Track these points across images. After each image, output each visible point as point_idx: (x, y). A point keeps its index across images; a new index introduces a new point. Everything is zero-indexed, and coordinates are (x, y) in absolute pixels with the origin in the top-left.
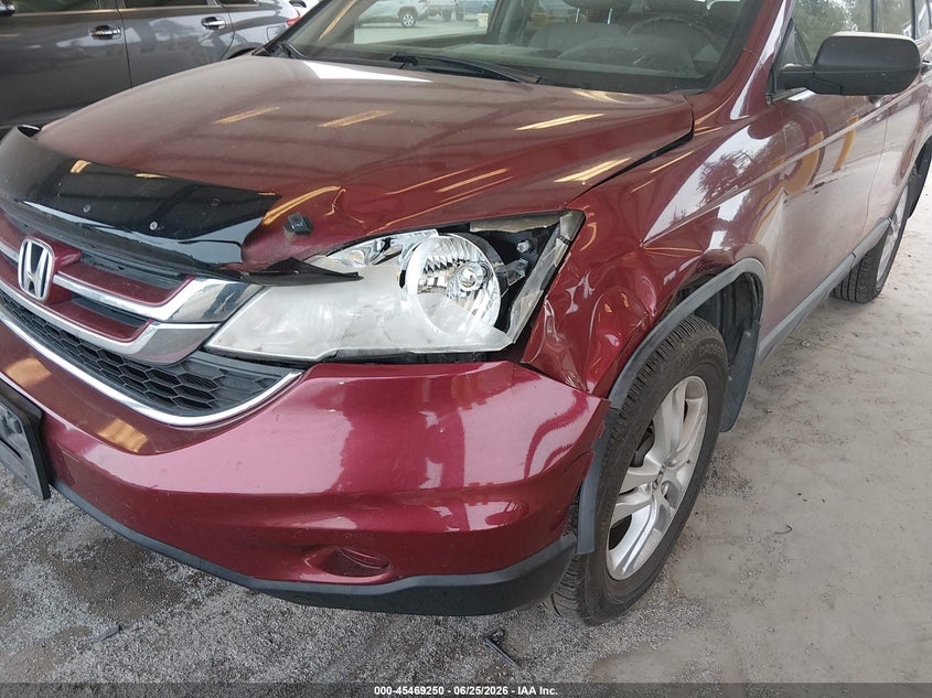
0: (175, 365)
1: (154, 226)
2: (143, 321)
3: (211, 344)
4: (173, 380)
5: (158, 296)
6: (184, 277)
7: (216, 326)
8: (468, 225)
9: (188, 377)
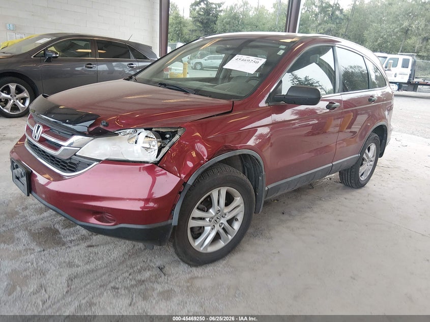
0: (67, 159)
1: (67, 121)
2: (60, 146)
3: (77, 154)
4: (66, 163)
5: (65, 140)
6: (73, 135)
7: (79, 149)
8: (152, 129)
9: (70, 163)
